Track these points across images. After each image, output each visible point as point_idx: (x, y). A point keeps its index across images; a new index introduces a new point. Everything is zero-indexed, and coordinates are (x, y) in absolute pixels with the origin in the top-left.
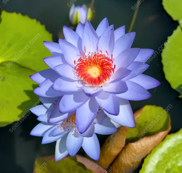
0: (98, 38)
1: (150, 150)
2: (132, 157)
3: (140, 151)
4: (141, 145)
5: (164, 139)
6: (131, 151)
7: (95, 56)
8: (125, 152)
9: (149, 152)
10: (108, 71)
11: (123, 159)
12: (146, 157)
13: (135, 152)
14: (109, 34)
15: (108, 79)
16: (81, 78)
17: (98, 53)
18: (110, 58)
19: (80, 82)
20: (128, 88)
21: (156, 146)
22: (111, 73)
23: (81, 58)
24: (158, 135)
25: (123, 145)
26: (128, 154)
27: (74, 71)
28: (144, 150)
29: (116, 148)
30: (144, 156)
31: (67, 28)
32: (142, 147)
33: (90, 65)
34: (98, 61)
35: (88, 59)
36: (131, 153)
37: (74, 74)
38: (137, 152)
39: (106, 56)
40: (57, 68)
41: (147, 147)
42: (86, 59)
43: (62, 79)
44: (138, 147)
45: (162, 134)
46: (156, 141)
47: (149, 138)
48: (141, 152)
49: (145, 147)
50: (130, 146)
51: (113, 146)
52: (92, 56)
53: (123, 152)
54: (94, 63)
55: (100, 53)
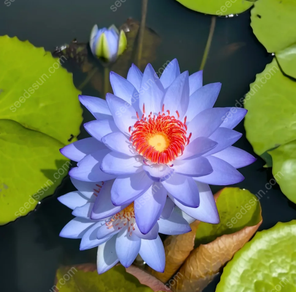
0: (164, 91)
1: (232, 254)
2: (205, 266)
3: (218, 256)
4: (219, 247)
5: (252, 238)
6: (204, 257)
7: (159, 118)
8: (195, 259)
9: (230, 258)
10: (180, 141)
11: (192, 269)
12: (225, 265)
13: (210, 257)
14: (180, 85)
15: (179, 154)
16: (140, 152)
17: (164, 114)
18: (183, 122)
19: (137, 159)
20: (213, 169)
21: (241, 248)
22: (184, 144)
23: (138, 122)
24: (244, 231)
25: (191, 248)
26: (200, 261)
27: (128, 143)
28: (223, 254)
29: (180, 252)
30: (223, 263)
31: (115, 75)
32: (221, 250)
33: (151, 132)
34: (163, 126)
35: (149, 123)
36: (204, 259)
37: (129, 146)
38: (213, 257)
39: (176, 118)
40: (106, 138)
41: (228, 250)
42: (146, 122)
43: (111, 155)
44: (215, 250)
45: (249, 230)
46: (241, 241)
47: (231, 236)
48: (219, 258)
49: (225, 249)
50: (203, 249)
51: (176, 249)
52: (154, 119)
53: (192, 258)
54: (158, 129)
55: (167, 114)
